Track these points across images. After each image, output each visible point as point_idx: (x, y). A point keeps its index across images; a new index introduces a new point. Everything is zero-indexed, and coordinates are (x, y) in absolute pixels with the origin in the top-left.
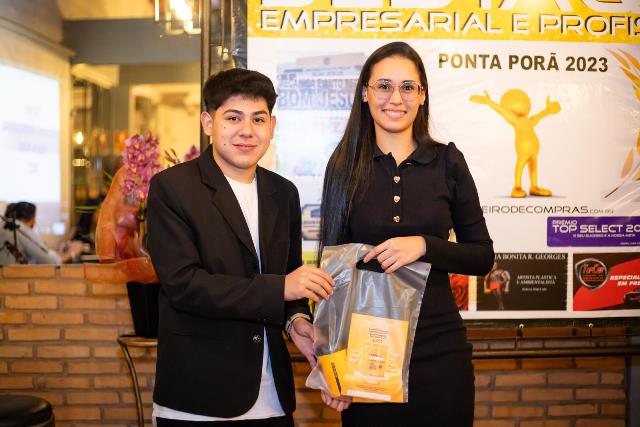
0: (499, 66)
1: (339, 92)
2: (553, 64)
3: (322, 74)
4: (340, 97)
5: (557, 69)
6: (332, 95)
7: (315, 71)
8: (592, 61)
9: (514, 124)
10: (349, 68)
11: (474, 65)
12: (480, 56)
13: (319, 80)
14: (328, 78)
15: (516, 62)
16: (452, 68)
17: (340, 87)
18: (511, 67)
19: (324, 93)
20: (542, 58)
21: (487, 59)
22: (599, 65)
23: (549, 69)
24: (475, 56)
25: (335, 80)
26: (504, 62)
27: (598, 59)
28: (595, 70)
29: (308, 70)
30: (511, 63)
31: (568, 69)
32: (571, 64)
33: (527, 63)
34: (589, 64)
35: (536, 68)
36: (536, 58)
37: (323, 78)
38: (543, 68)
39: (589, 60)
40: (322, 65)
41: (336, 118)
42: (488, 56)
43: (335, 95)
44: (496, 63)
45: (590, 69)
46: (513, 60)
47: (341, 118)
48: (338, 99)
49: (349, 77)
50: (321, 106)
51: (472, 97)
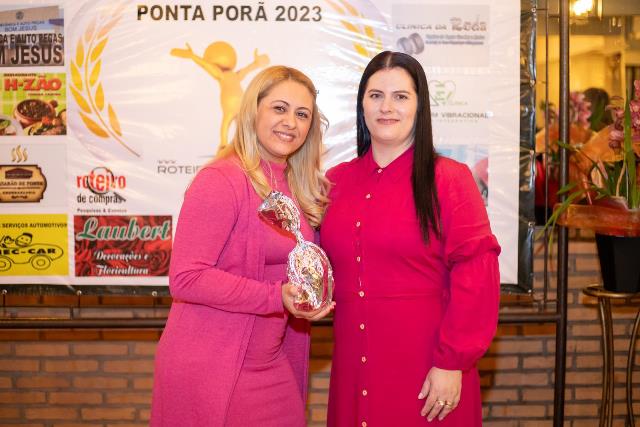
0: (201, 16)
1: (33, 48)
2: (261, 14)
3: (15, 29)
4: (34, 54)
5: (266, 19)
6: (25, 51)
7: (8, 26)
8: (305, 10)
9: (218, 79)
10: (43, 22)
11: (175, 17)
12: (182, 7)
13: (11, 35)
14: (21, 33)
15: (221, 13)
16: (152, 20)
17: (34, 42)
18: (215, 19)
19: (17, 48)
20: (249, 8)
21: (189, 10)
23: (257, 19)
24: (176, 7)
25: (29, 35)
26: (208, 12)
27: (311, 8)
28: (308, 20)
29: (1, 25)
30: (215, 14)
31: (278, 19)
32: (281, 14)
33: (232, 13)
34: (301, 13)
35: (242, 19)
36: (243, 8)
37: (16, 33)
38: (250, 19)
39: (302, 9)
40: (14, 20)
41: (30, 75)
42: (190, 7)
43: (29, 51)
44: (199, 14)
45: (302, 19)
46: (217, 11)
47: (35, 75)
48: (31, 55)
49: (43, 32)
50: (15, 63)
51: (174, 50)
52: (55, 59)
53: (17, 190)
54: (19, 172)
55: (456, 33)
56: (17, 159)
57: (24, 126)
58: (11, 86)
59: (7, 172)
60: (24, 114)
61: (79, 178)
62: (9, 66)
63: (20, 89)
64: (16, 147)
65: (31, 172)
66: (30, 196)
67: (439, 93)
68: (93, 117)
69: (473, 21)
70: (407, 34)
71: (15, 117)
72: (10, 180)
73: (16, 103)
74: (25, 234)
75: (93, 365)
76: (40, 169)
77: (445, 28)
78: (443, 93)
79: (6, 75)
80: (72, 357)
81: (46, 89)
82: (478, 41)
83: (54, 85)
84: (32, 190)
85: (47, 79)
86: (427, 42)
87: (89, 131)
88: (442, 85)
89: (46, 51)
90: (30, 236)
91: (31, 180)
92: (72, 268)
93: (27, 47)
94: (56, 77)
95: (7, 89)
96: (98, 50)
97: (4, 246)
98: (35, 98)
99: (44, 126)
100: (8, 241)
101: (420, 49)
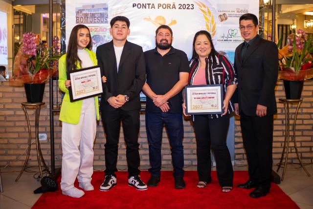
1: (98, 17)
5: (175, 8)
6: (95, 19)
7: (89, 10)
10: (101, 9)
13: (90, 13)
14: (94, 12)
15: (161, 6)
16: (137, 8)
17: (98, 15)
19: (92, 17)
20: (170, 5)
23: (172, 8)
24: (146, 4)
25: (96, 13)
26: (156, 6)
27: (190, 5)
29: (87, 10)
30: (159, 7)
31: (180, 8)
33: (164, 7)
34: (187, 7)
35: (168, 8)
36: (168, 4)
37: (92, 12)
38: (170, 8)
39: (187, 5)
40: (91, 8)
41: (96, 26)
42: (150, 4)
44: (153, 7)
45: (188, 8)
46: (159, 5)
47: (98, 26)
48: (97, 20)
49: (101, 12)
50: (91, 22)
51: (145, 19)
52: (105, 21)
55: (238, 13)
57: (95, 43)
60: (94, 39)
62: (89, 23)
63: (93, 31)
67: (232, 33)
69: (244, 9)
70: (222, 13)
77: (234, 11)
81: (102, 31)
83: (105, 30)
85: (102, 28)
86: (228, 16)
88: (233, 31)
89: (102, 19)
93: (95, 17)
94: (105, 27)
98: (98, 34)
101: (226, 19)
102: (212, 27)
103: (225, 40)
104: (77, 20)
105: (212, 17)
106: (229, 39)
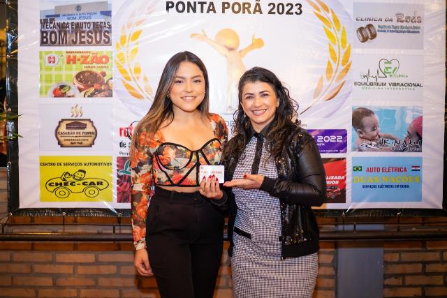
0: (214, 10)
1: (88, 32)
2: (258, 9)
3: (75, 18)
4: (91, 37)
5: (261, 13)
6: (83, 35)
7: (69, 16)
8: (290, 6)
9: (226, 56)
10: (95, 13)
11: (194, 11)
12: (199, 3)
13: (72, 23)
14: (80, 21)
15: (227, 8)
16: (177, 12)
17: (89, 28)
18: (223, 12)
19: (76, 34)
20: (249, 4)
21: (205, 6)
22: (295, 9)
23: (254, 13)
24: (195, 3)
25: (85, 23)
26: (218, 7)
27: (294, 5)
28: (292, 13)
29: (64, 15)
30: (224, 9)
31: (270, 12)
32: (273, 9)
33: (236, 8)
34: (287, 9)
35: (244, 12)
36: (244, 4)
37: (75, 21)
38: (249, 12)
39: (287, 5)
40: (74, 11)
41: (85, 52)
42: (205, 3)
43: (85, 34)
44: (212, 8)
45: (288, 13)
46: (225, 6)
47: (89, 52)
48: (87, 38)
49: (96, 21)
50: (74, 43)
51: (193, 35)
52: (104, 40)
53: (75, 138)
54: (76, 124)
55: (400, 24)
56: (75, 115)
57: (81, 90)
58: (71, 60)
59: (67, 125)
60: (81, 81)
61: (121, 130)
62: (70, 45)
63: (78, 62)
64: (74, 106)
65: (86, 125)
66: (85, 143)
67: (387, 68)
68: (132, 83)
69: (412, 16)
70: (364, 24)
71: (74, 84)
72: (70, 131)
73: (75, 73)
74: (80, 171)
75: (113, 269)
76: (92, 122)
77: (392, 20)
78: (390, 68)
79: (67, 52)
80: (97, 263)
81: (98, 63)
82: (415, 31)
83: (104, 60)
84: (86, 138)
85: (99, 56)
86: (378, 31)
87: (129, 94)
88: (389, 62)
89: (98, 35)
90: (84, 172)
91: (86, 130)
92: (116, 197)
93: (84, 32)
94: (104, 54)
95: (68, 63)
96: (137, 35)
97: (64, 180)
98: (89, 69)
99: (96, 90)
100: (67, 176)
101: (374, 36)
102: (342, 55)
103: (371, 84)
104: (43, 38)
105: (344, 31)
106: (380, 80)
